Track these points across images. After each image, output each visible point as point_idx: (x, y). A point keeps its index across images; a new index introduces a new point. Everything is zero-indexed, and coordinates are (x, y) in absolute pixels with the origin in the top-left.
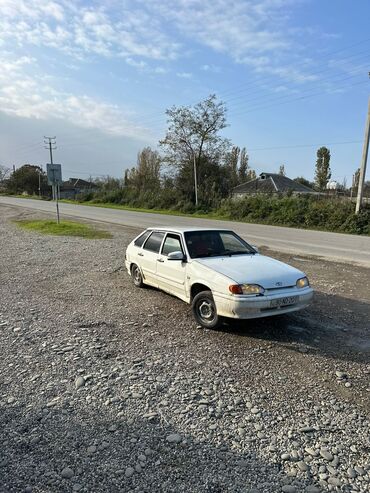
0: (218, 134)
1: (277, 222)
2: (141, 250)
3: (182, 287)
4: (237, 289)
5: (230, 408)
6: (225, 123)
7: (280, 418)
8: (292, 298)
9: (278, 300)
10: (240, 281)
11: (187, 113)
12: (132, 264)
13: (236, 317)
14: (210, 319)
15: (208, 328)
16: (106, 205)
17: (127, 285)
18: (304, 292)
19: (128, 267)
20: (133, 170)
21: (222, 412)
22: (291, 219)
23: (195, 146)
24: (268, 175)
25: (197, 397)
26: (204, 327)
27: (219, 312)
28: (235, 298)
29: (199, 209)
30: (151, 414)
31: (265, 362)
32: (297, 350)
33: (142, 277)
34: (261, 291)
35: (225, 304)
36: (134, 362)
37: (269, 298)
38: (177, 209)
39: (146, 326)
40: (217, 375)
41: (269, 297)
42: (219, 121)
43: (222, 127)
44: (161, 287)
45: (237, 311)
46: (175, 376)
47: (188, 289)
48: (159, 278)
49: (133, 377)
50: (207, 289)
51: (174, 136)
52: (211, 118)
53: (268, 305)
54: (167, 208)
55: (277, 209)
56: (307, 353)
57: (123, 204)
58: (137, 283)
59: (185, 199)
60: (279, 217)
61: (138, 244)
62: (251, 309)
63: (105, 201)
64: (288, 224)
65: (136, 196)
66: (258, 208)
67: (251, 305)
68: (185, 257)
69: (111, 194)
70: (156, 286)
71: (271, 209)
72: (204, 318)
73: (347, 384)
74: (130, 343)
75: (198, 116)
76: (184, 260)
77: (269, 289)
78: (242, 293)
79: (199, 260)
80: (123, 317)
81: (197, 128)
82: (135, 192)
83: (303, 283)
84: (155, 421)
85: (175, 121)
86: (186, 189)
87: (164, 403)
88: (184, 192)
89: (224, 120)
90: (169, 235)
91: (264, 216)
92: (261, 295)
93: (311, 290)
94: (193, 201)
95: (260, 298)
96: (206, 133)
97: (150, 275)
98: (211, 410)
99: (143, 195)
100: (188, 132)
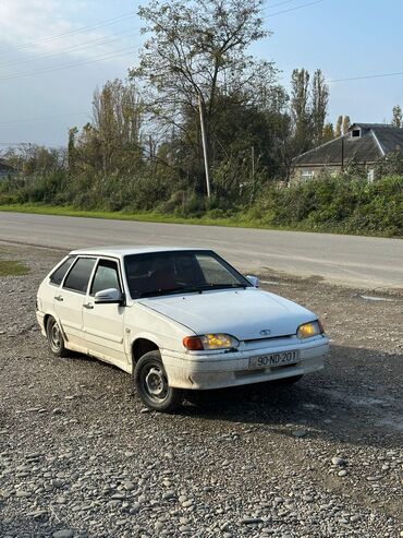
0: (247, 52)
1: (364, 228)
2: (59, 290)
3: (120, 347)
4: (195, 343)
5: (152, 502)
6: (262, 28)
7: (219, 511)
8: (287, 354)
9: (262, 358)
10: (199, 331)
11: (181, 13)
12: (47, 316)
13: (195, 386)
14: (161, 396)
15: (158, 411)
16: (23, 207)
17: (39, 354)
18: (310, 344)
19: (41, 321)
20: (87, 128)
21: (139, 508)
22: (392, 220)
23: (200, 79)
24: (367, 129)
25: (110, 492)
26: (152, 409)
27: (173, 383)
28: (192, 356)
29: (213, 207)
30: (38, 512)
31: (231, 450)
32: (289, 434)
33: (63, 337)
34: (234, 345)
35: (179, 368)
36: (27, 458)
37: (246, 354)
38: (170, 209)
39: (58, 413)
40: (150, 467)
41: (246, 352)
42: (249, 25)
43: (255, 36)
44: (93, 353)
45: (195, 377)
46: (85, 471)
47: (128, 350)
48: (88, 337)
49: (23, 474)
50: (154, 347)
51: (158, 60)
52: (232, 20)
53: (244, 365)
54: (149, 208)
55: (364, 202)
56: (303, 437)
57: (61, 202)
58: (55, 349)
59: (184, 188)
60: (370, 217)
61: (55, 280)
62: (217, 372)
63: (23, 200)
64: (387, 231)
65: (86, 186)
66: (329, 200)
67: (216, 367)
68: (123, 296)
69: (36, 182)
70: (84, 350)
71: (354, 201)
72: (152, 396)
73: (342, 473)
74: (27, 436)
75: (205, 16)
76: (122, 303)
77: (247, 341)
78: (202, 349)
79: (145, 301)
80: (22, 402)
81: (205, 41)
82: (83, 176)
83: (309, 329)
84: (40, 519)
85: (158, 29)
86: (187, 166)
87: (61, 500)
88: (182, 174)
89: (259, 22)
90: (103, 263)
91: (341, 217)
92: (233, 350)
93: (324, 340)
94: (201, 190)
95: (231, 355)
96: (222, 50)
97: (73, 332)
98: (125, 505)
99: (102, 182)
100: (187, 51)
